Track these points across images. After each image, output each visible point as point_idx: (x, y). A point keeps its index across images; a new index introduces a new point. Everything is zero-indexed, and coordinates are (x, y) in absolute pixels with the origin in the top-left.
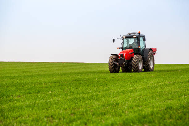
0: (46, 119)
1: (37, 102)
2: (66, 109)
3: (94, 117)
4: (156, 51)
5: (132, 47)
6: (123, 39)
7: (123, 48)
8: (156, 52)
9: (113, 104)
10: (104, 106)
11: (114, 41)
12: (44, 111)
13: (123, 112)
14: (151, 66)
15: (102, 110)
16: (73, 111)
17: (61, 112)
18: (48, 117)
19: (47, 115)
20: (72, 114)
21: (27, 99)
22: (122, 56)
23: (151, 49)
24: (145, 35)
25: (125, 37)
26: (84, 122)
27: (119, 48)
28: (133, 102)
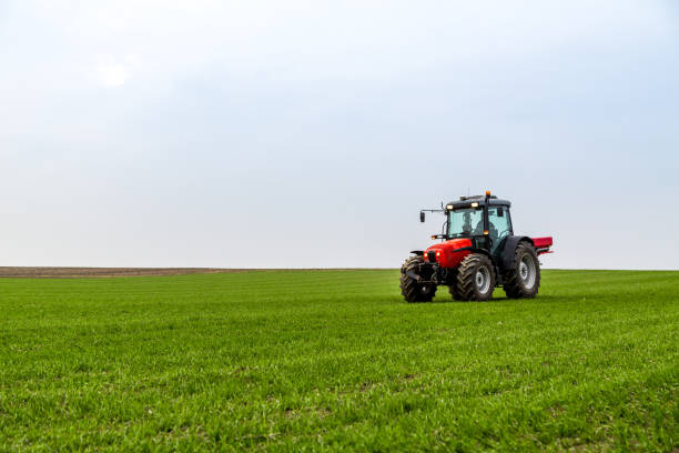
0: (497, 372)
1: (478, 340)
2: (532, 354)
3: (588, 369)
4: (551, 244)
5: (469, 233)
6: (448, 213)
7: (446, 237)
8: (551, 248)
9: (622, 346)
10: (604, 349)
11: (423, 218)
12: (492, 357)
13: (644, 362)
14: (529, 286)
15: (602, 357)
16: (546, 359)
17: (525, 359)
18: (501, 368)
19: (499, 364)
20: (545, 363)
21: (458, 334)
22: (432, 256)
23: (526, 239)
24: (510, 200)
25: (450, 207)
26: (570, 379)
27: (436, 237)
28: (662, 342)
